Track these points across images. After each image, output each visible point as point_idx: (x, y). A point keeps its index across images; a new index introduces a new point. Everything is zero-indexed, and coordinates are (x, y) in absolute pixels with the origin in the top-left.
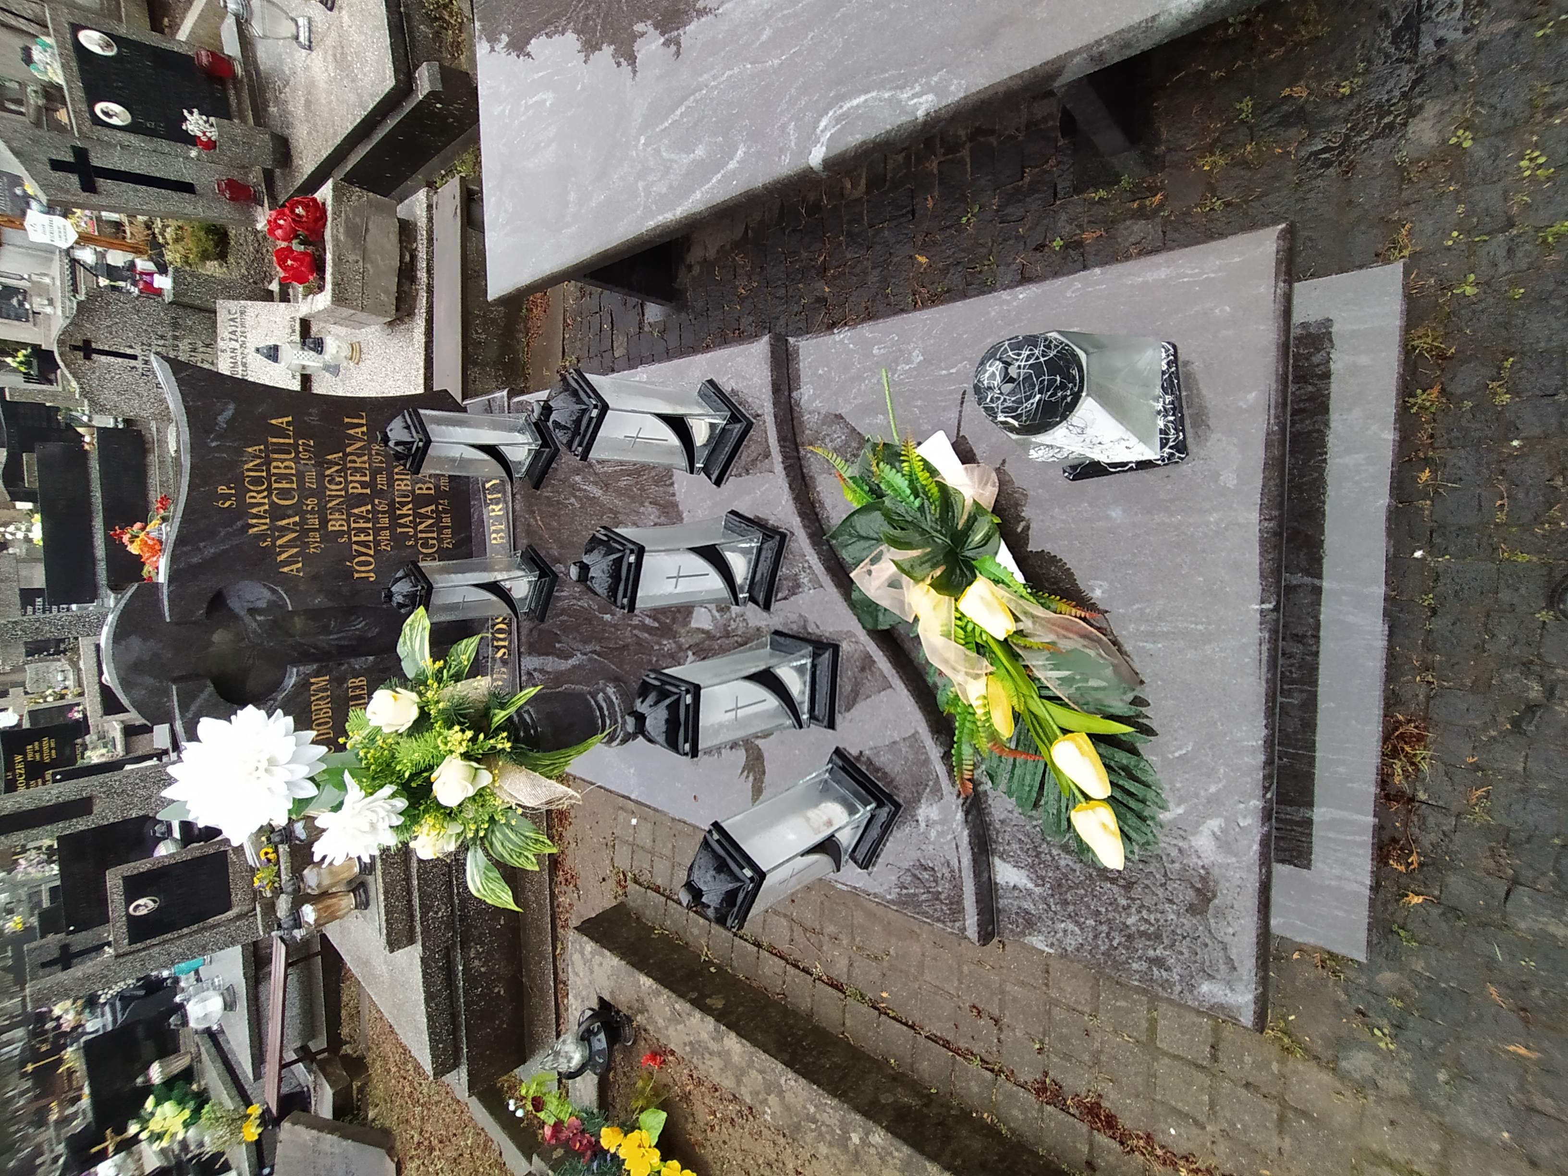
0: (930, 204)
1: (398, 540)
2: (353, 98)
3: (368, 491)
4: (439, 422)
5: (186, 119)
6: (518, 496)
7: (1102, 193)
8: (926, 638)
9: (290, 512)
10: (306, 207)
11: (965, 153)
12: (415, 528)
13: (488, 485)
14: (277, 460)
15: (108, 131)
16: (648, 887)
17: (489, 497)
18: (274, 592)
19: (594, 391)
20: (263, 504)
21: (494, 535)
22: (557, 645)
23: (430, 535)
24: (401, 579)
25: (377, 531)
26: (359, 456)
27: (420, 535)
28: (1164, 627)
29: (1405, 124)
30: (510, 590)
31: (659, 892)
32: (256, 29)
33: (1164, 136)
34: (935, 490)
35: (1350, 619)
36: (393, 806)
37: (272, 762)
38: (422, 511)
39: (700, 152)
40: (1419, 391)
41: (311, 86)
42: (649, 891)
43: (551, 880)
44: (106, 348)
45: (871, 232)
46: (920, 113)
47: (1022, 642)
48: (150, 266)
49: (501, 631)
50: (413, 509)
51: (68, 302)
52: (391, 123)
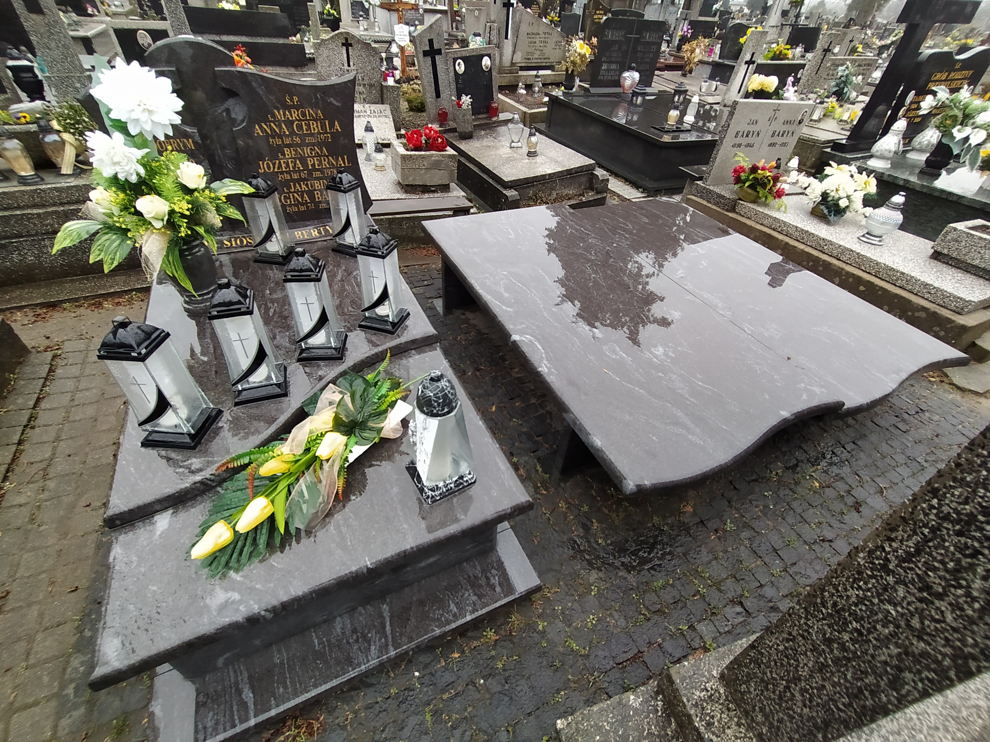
0: (517, 404)
1: (286, 184)
2: (496, 164)
3: (310, 168)
4: (356, 197)
5: (467, 96)
6: (325, 243)
7: (540, 470)
8: (307, 423)
9: (290, 130)
10: (442, 143)
11: (541, 411)
12: (294, 192)
13: (327, 227)
14: (317, 123)
15: (452, 64)
16: (52, 365)
17: (321, 229)
18: (243, 121)
19: (390, 252)
20: (292, 117)
21: (300, 233)
22: (241, 271)
23: (292, 200)
24: (267, 183)
25: (288, 172)
26: (328, 163)
27: (291, 195)
28: (344, 530)
29: (594, 569)
30: (271, 241)
31: (49, 372)
32: (510, 126)
33: (568, 484)
34: (384, 407)
35: (373, 648)
36: (132, 174)
37: (150, 112)
38: (305, 195)
39: (506, 295)
40: (493, 630)
41: (497, 149)
42: (49, 366)
43: (37, 305)
44: (350, 53)
45: (499, 385)
46: (540, 369)
47: (318, 467)
48: (398, 77)
49: (242, 241)
50: (305, 191)
51: (368, 38)
52: (490, 181)
